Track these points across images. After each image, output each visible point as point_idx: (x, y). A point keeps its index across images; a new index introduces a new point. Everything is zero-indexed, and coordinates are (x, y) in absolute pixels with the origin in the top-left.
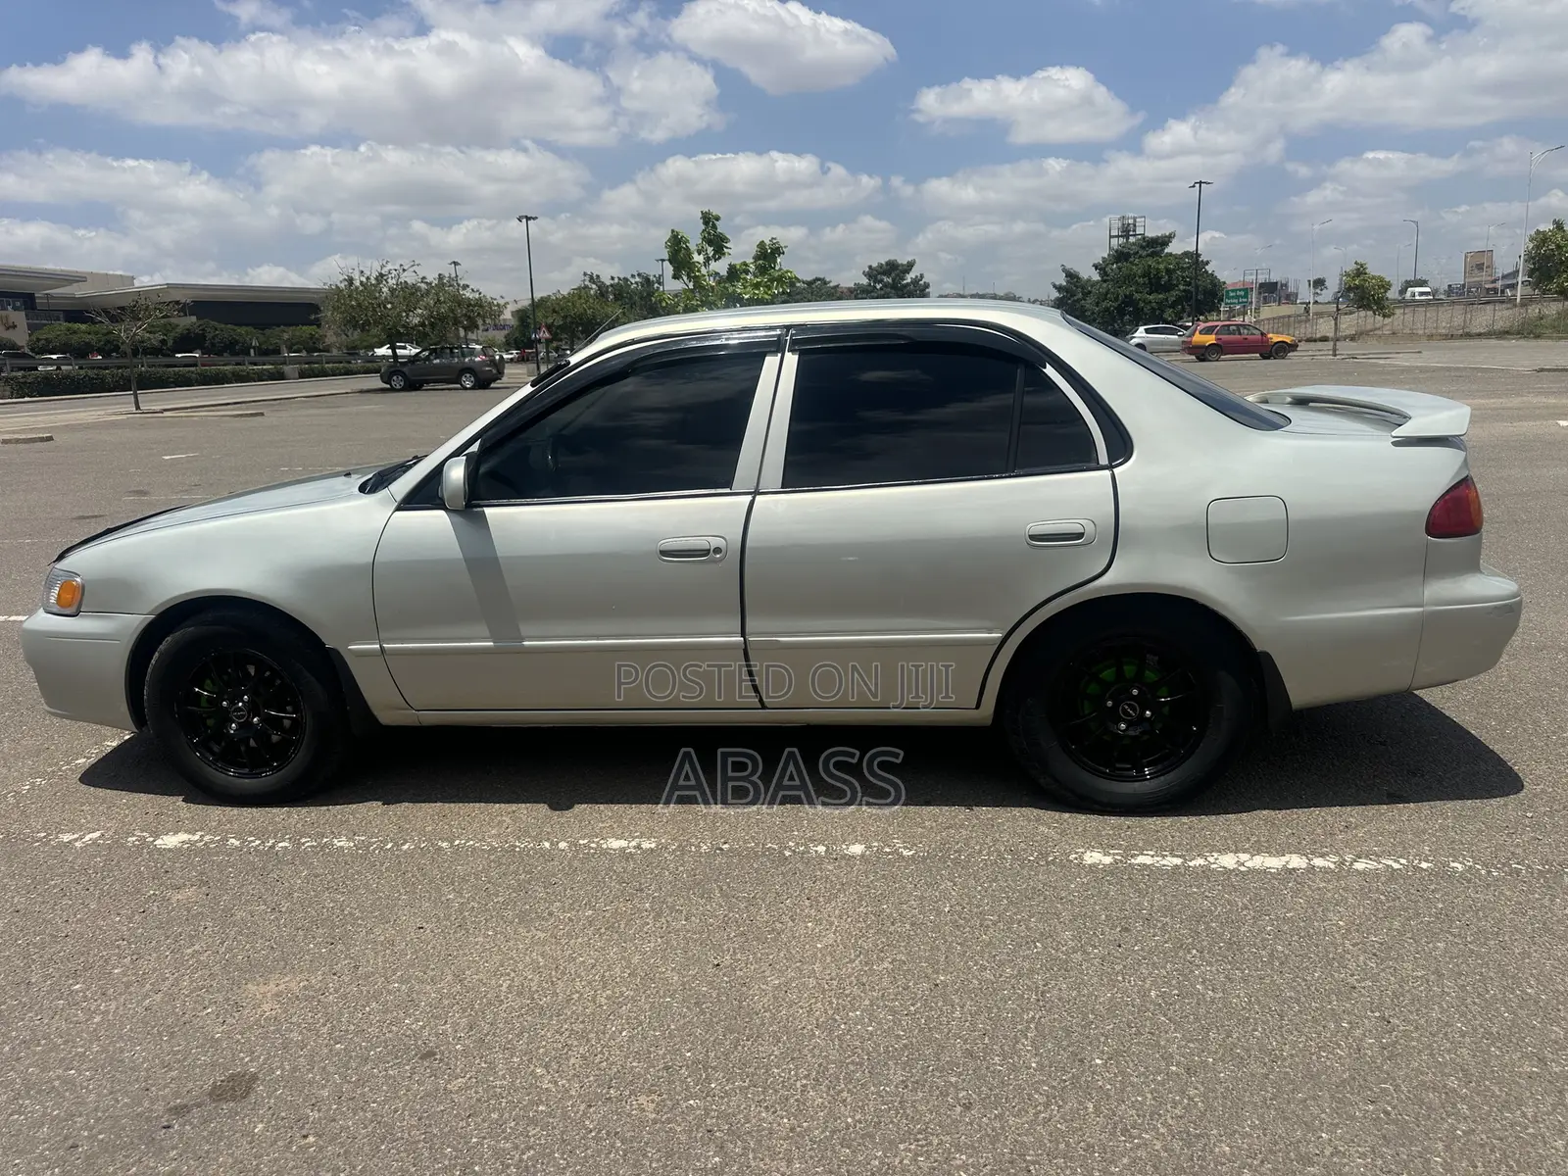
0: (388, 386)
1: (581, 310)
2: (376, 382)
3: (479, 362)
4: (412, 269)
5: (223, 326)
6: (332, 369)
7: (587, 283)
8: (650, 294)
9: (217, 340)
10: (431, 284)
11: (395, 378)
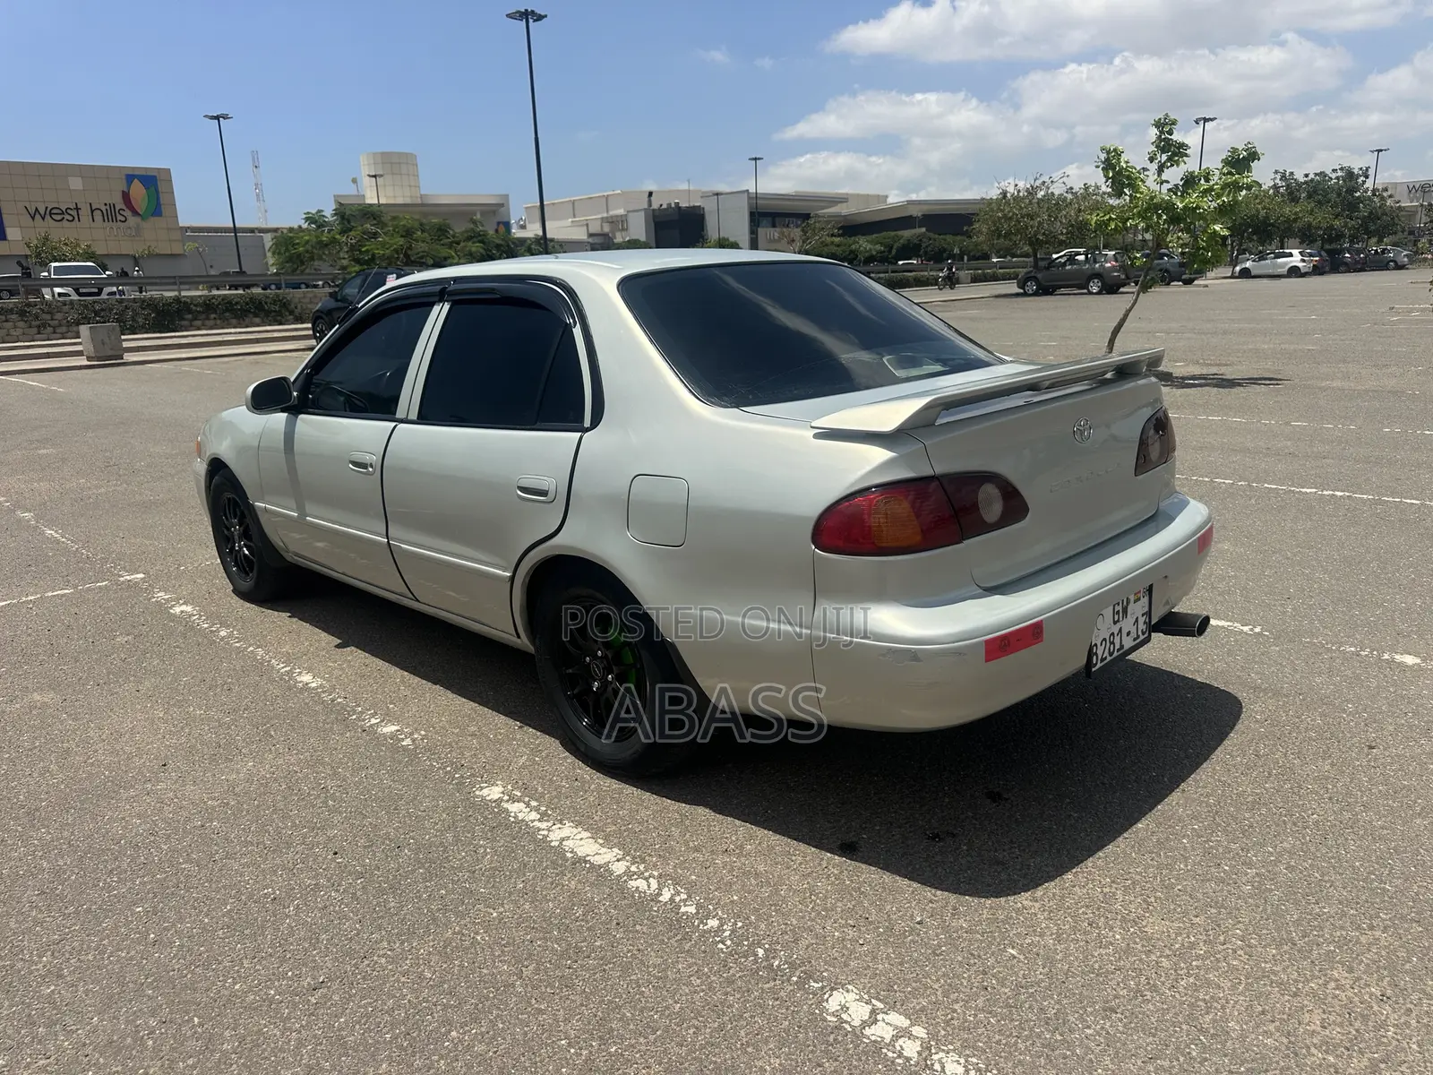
0: (1022, 291)
1: (1254, 212)
2: (1013, 287)
3: (1109, 267)
4: (1061, 181)
5: (937, 236)
6: (1003, 274)
7: (1278, 181)
8: (1352, 190)
9: (929, 249)
10: (1076, 193)
11: (1029, 283)
